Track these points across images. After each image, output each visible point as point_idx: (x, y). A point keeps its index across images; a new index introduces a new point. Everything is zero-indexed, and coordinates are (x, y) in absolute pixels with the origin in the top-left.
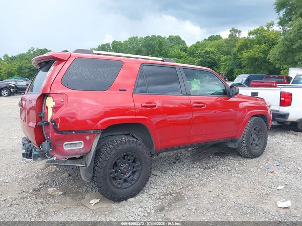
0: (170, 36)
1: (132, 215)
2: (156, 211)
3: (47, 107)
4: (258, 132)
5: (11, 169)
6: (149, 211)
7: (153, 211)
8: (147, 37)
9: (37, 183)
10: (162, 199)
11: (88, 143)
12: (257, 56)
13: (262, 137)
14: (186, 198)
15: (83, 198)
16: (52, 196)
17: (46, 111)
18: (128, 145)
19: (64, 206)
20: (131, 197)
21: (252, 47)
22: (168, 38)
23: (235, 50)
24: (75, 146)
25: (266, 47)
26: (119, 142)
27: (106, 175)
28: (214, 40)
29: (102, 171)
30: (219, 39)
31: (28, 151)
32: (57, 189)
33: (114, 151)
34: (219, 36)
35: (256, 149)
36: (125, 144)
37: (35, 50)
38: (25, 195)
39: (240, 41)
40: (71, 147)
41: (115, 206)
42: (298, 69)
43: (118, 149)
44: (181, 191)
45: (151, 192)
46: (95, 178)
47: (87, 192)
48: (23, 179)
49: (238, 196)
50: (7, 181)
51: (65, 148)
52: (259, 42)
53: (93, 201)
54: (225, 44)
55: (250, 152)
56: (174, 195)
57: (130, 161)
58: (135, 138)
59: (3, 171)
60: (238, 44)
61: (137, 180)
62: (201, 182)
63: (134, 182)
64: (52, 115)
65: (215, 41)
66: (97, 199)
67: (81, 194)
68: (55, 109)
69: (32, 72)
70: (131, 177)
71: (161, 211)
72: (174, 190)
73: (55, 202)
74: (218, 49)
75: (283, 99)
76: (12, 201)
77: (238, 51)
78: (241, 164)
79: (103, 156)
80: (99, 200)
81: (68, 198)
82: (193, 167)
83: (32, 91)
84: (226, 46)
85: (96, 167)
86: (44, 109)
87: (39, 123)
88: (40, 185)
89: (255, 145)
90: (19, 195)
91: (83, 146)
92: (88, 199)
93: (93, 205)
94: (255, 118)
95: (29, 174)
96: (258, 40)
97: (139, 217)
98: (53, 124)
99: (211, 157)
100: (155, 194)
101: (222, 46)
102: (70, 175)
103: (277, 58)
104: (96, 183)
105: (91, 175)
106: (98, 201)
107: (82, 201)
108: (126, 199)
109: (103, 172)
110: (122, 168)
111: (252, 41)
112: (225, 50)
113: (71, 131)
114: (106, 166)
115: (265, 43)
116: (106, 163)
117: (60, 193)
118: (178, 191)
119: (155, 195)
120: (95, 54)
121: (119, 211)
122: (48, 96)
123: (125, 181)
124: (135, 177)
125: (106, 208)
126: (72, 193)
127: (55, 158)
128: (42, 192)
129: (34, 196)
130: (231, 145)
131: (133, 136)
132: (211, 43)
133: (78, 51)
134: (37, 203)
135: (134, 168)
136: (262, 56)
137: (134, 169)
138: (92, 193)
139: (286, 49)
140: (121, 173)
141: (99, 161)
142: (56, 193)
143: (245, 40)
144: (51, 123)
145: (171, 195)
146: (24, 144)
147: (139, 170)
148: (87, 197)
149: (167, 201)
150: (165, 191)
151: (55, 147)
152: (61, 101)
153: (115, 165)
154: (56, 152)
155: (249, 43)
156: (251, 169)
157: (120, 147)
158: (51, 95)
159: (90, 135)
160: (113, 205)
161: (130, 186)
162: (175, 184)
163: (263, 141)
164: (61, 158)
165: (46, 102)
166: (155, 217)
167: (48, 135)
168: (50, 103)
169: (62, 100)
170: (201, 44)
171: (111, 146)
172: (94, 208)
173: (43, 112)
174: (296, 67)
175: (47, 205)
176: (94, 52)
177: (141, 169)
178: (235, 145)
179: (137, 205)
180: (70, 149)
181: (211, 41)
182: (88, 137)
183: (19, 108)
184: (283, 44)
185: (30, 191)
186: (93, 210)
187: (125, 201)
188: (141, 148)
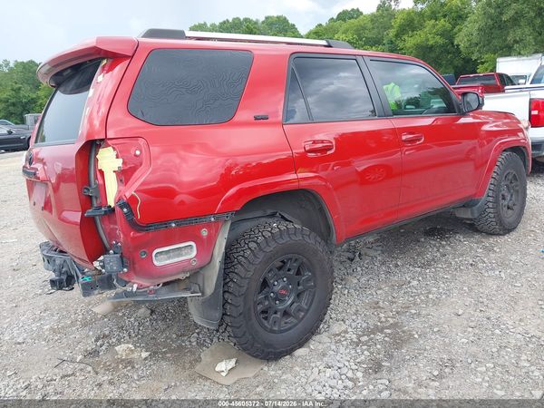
0: (267, 18)
1: (319, 388)
2: (365, 372)
3: (102, 173)
4: (511, 182)
5: (21, 310)
6: (350, 374)
7: (359, 375)
8: (224, 22)
9: (88, 336)
10: (365, 343)
11: (205, 246)
12: (431, 43)
13: (517, 191)
14: (416, 336)
15: (198, 360)
16: (129, 363)
17: (101, 182)
18: (286, 239)
19: (161, 384)
20: (301, 346)
21: (421, 26)
22: (263, 22)
23: (391, 34)
24: (179, 256)
25: (447, 24)
26: (267, 234)
27: (249, 309)
28: (350, 19)
29: (240, 301)
30: (358, 16)
31: (61, 273)
32: (135, 346)
33: (261, 256)
34: (358, 10)
35: (509, 216)
36: (281, 237)
37: (12, 65)
38: (68, 368)
39: (400, 16)
40: (169, 258)
41: (271, 370)
42: (515, 58)
43: (268, 249)
44: (398, 319)
45: (336, 328)
46: (227, 319)
47: (201, 345)
48: (53, 330)
49: (521, 320)
50: (20, 340)
51: (156, 263)
52: (434, 16)
53: (223, 366)
54: (370, 25)
55: (500, 222)
56: (388, 331)
57: (291, 273)
58: (287, 220)
59: (5, 318)
60: (396, 23)
61: (308, 310)
62: (431, 296)
63: (303, 314)
64: (119, 192)
65: (352, 21)
66: (230, 358)
67: (190, 351)
68: (124, 175)
69: (11, 108)
70: (295, 304)
71: (376, 372)
72: (383, 319)
73: (140, 378)
74: (359, 35)
75: (535, 112)
76: (44, 386)
77: (397, 36)
78: (489, 250)
79: (239, 269)
80: (234, 361)
81: (164, 364)
82: (397, 266)
83: (43, 140)
84: (373, 28)
85: (227, 295)
86: (96, 178)
87: (89, 213)
88: (97, 341)
89: (505, 209)
90: (56, 370)
91: (194, 253)
92: (209, 360)
93: (224, 374)
94: (505, 154)
95: (64, 317)
96: (433, 12)
97: (335, 390)
98: (125, 210)
99: (423, 240)
100: (346, 332)
101: (364, 28)
102: (152, 312)
103: (475, 41)
104: (229, 329)
105: (218, 315)
106: (232, 363)
107: (198, 368)
108: (290, 351)
109: (242, 303)
110: (276, 289)
111: (421, 14)
112: (370, 36)
113: (166, 222)
114: (248, 289)
115: (445, 16)
116: (248, 284)
117: (145, 355)
118: (391, 321)
119: (347, 335)
120: (190, 38)
121: (284, 381)
122: (99, 146)
123: (286, 313)
124: (304, 305)
125: (255, 377)
126: (171, 351)
127: (135, 286)
128: (105, 358)
129: (89, 368)
130: (465, 214)
131: (283, 217)
132: (345, 26)
133: (153, 33)
134: (100, 385)
135: (298, 285)
136: (440, 40)
137: (300, 287)
138: (213, 347)
139: (490, 22)
140: (276, 299)
141: (232, 280)
142: (135, 355)
143: (409, 13)
144: (118, 209)
145: (382, 332)
146: (49, 260)
147: (310, 287)
148: (206, 355)
149: (379, 346)
150: (364, 325)
151: (134, 261)
152: (136, 155)
153: (265, 284)
154: (135, 273)
155: (417, 19)
156: (513, 258)
157: (273, 245)
158: (109, 142)
159: (208, 226)
160: (266, 368)
161: (297, 324)
162: (376, 306)
163: (520, 198)
164: (148, 285)
165: (96, 160)
166: (371, 387)
167: (112, 235)
168: (108, 161)
169: (138, 153)
170: (325, 29)
171: (253, 245)
172: (229, 381)
173: (94, 186)
174: (510, 55)
175: (125, 386)
176: (188, 34)
177: (315, 286)
178: (472, 213)
179: (318, 363)
180: (168, 262)
181: (344, 20)
182: (204, 233)
183: (23, 180)
184: (484, 14)
185: (79, 358)
186: (228, 386)
187: (288, 357)
188: (312, 241)
